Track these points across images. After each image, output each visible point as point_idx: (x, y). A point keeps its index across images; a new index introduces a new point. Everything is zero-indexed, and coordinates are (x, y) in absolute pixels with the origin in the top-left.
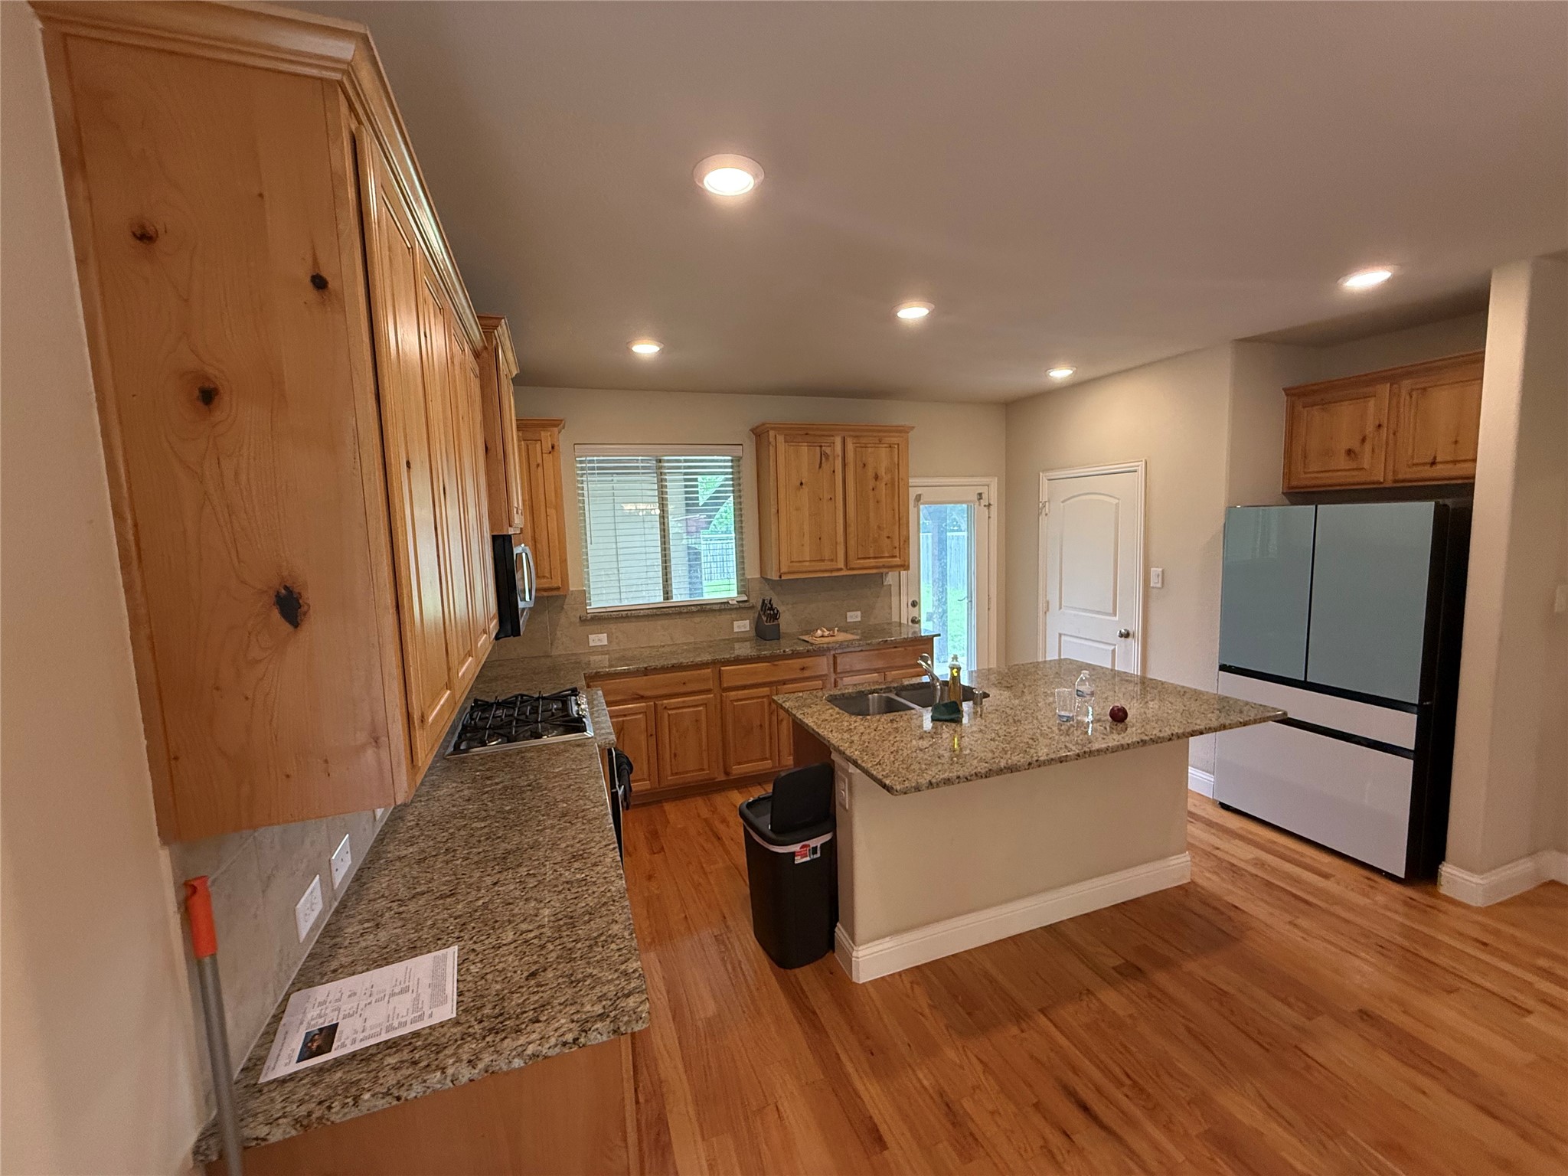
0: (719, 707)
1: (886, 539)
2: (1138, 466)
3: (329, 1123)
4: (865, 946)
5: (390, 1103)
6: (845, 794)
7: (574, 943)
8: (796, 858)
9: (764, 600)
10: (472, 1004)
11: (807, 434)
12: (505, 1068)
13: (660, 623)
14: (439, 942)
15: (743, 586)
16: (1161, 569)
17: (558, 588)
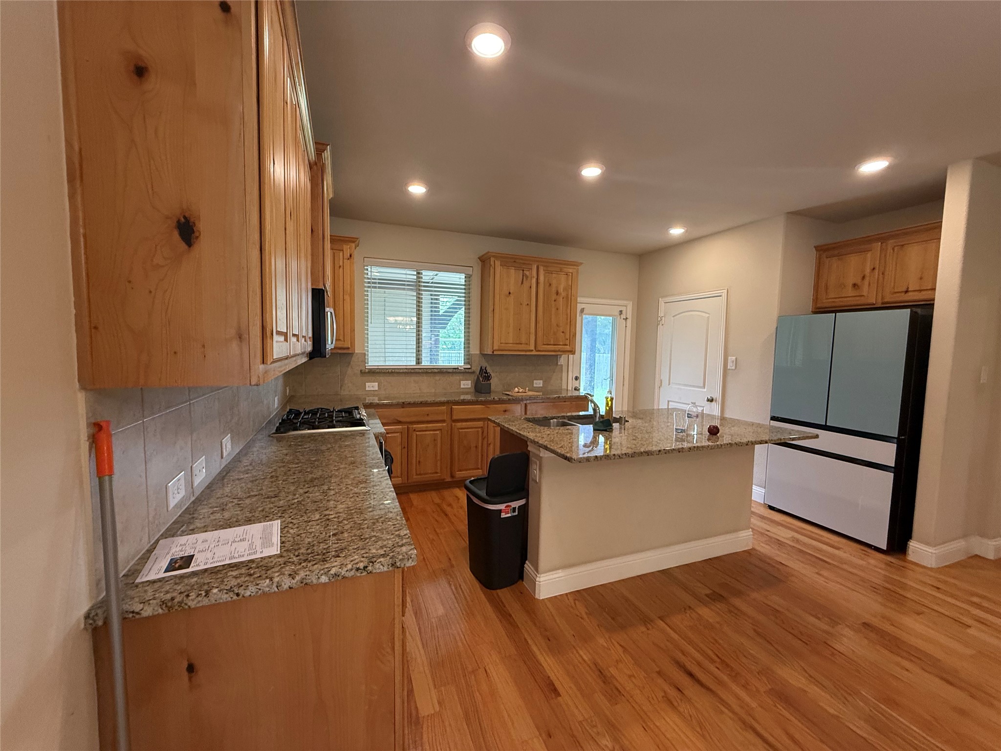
0: (449, 433)
1: (562, 334)
2: (723, 293)
3: (187, 607)
4: (545, 575)
5: (232, 598)
6: (537, 472)
7: (362, 521)
8: (502, 514)
9: (481, 367)
10: (291, 548)
11: (515, 262)
12: (315, 581)
13: (413, 378)
14: (267, 518)
15: (468, 359)
16: (734, 358)
17: (348, 348)
